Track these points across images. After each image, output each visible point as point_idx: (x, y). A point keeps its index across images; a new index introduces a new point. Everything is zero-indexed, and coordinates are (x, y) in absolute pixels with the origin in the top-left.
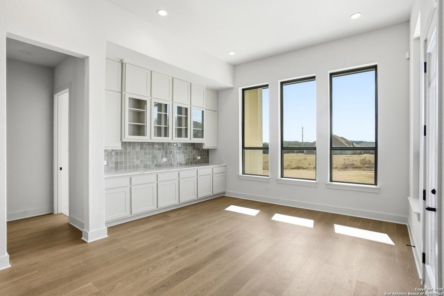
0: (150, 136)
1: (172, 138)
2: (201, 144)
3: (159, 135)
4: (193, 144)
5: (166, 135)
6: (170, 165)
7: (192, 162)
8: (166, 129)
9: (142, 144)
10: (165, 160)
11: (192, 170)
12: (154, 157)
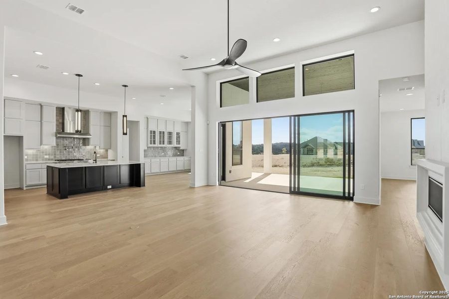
0: (157, 145)
1: (166, 145)
2: (179, 147)
3: (160, 144)
4: (176, 148)
5: (163, 144)
6: (165, 156)
7: (175, 155)
8: (164, 141)
9: (154, 147)
10: (163, 154)
11: (174, 159)
12: (159, 153)
